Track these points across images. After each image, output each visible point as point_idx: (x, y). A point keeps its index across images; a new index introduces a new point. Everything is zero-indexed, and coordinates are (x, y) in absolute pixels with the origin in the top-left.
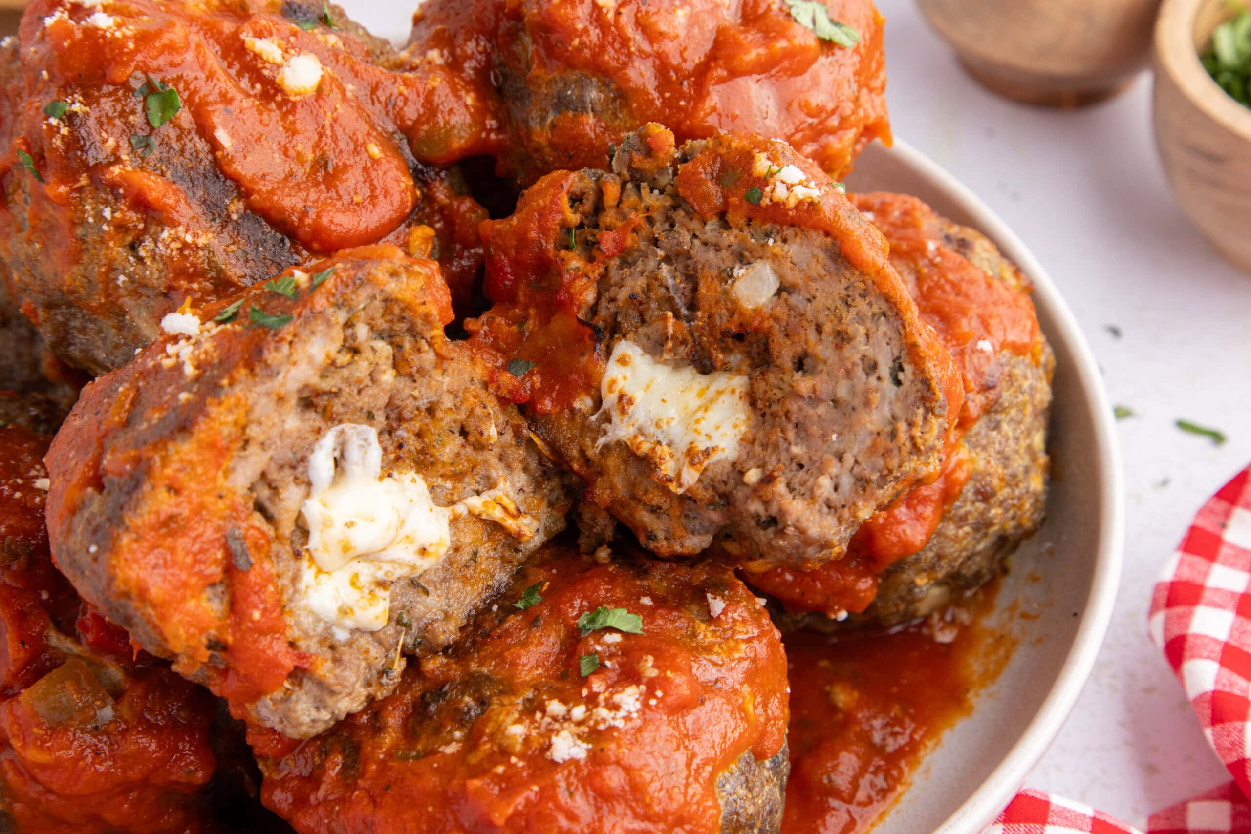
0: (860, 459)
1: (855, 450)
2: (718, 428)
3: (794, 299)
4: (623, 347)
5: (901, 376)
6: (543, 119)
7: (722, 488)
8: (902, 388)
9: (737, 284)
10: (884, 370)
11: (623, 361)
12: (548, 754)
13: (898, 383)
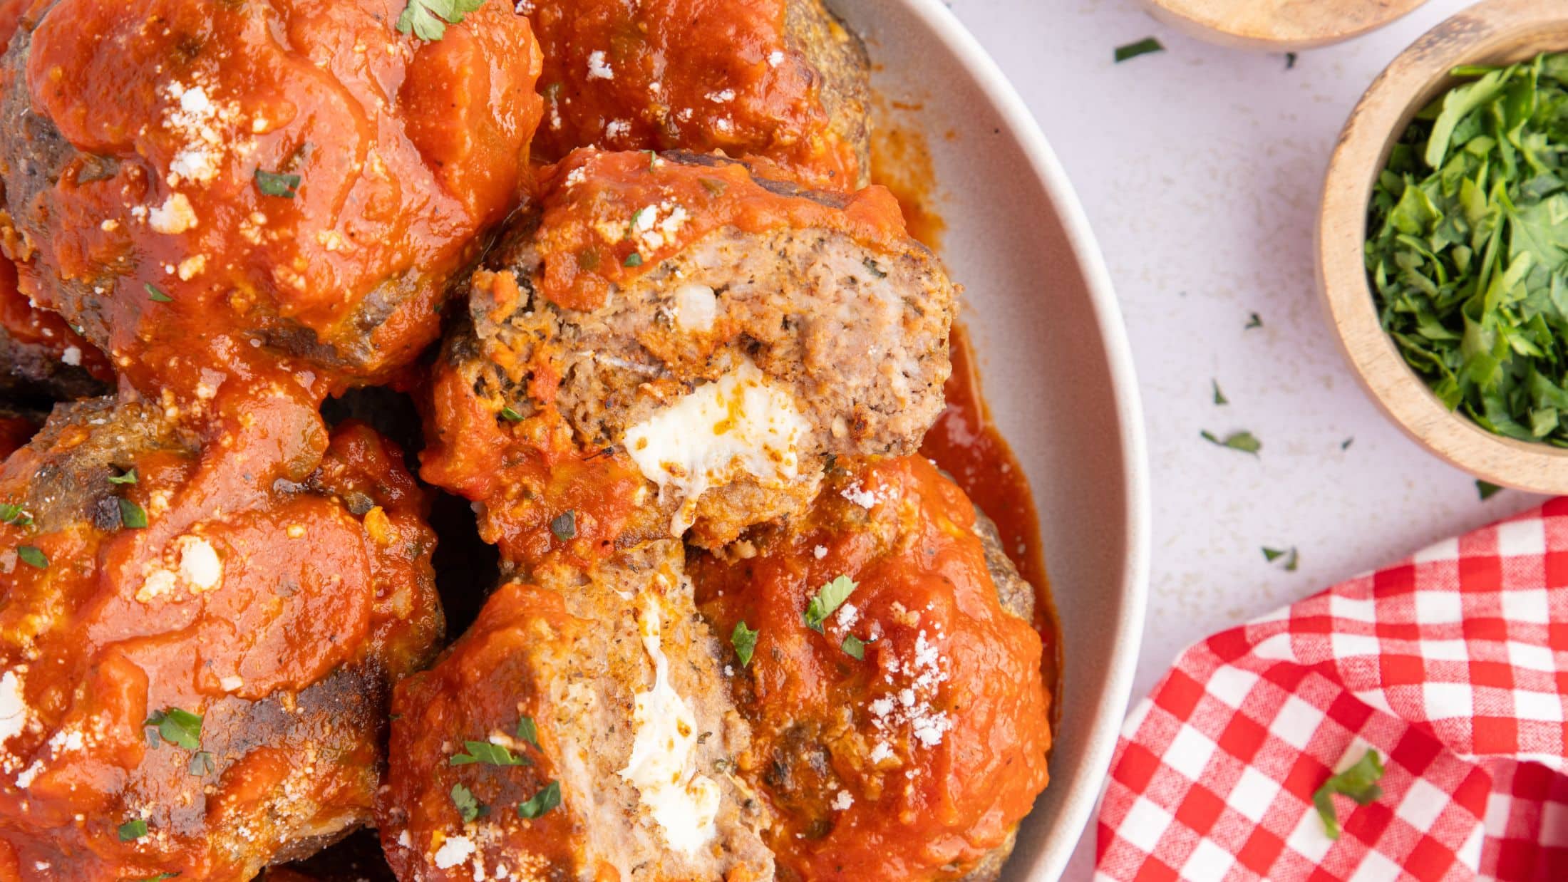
0: (907, 345)
1: (898, 343)
2: (772, 420)
3: (736, 291)
4: (630, 437)
5: (883, 270)
6: (364, 349)
7: (819, 451)
8: (890, 275)
9: (680, 321)
10: (864, 275)
11: (642, 444)
12: (924, 746)
13: (884, 275)
